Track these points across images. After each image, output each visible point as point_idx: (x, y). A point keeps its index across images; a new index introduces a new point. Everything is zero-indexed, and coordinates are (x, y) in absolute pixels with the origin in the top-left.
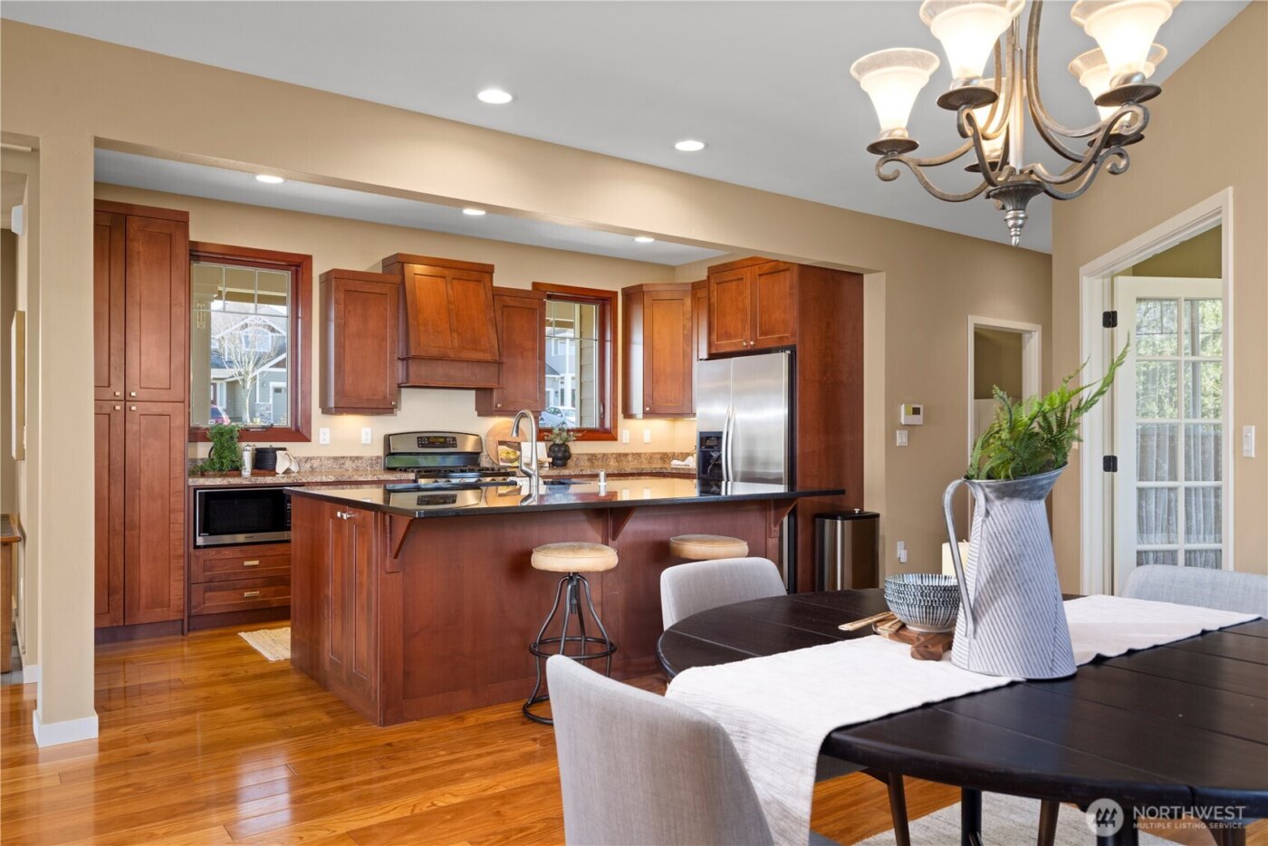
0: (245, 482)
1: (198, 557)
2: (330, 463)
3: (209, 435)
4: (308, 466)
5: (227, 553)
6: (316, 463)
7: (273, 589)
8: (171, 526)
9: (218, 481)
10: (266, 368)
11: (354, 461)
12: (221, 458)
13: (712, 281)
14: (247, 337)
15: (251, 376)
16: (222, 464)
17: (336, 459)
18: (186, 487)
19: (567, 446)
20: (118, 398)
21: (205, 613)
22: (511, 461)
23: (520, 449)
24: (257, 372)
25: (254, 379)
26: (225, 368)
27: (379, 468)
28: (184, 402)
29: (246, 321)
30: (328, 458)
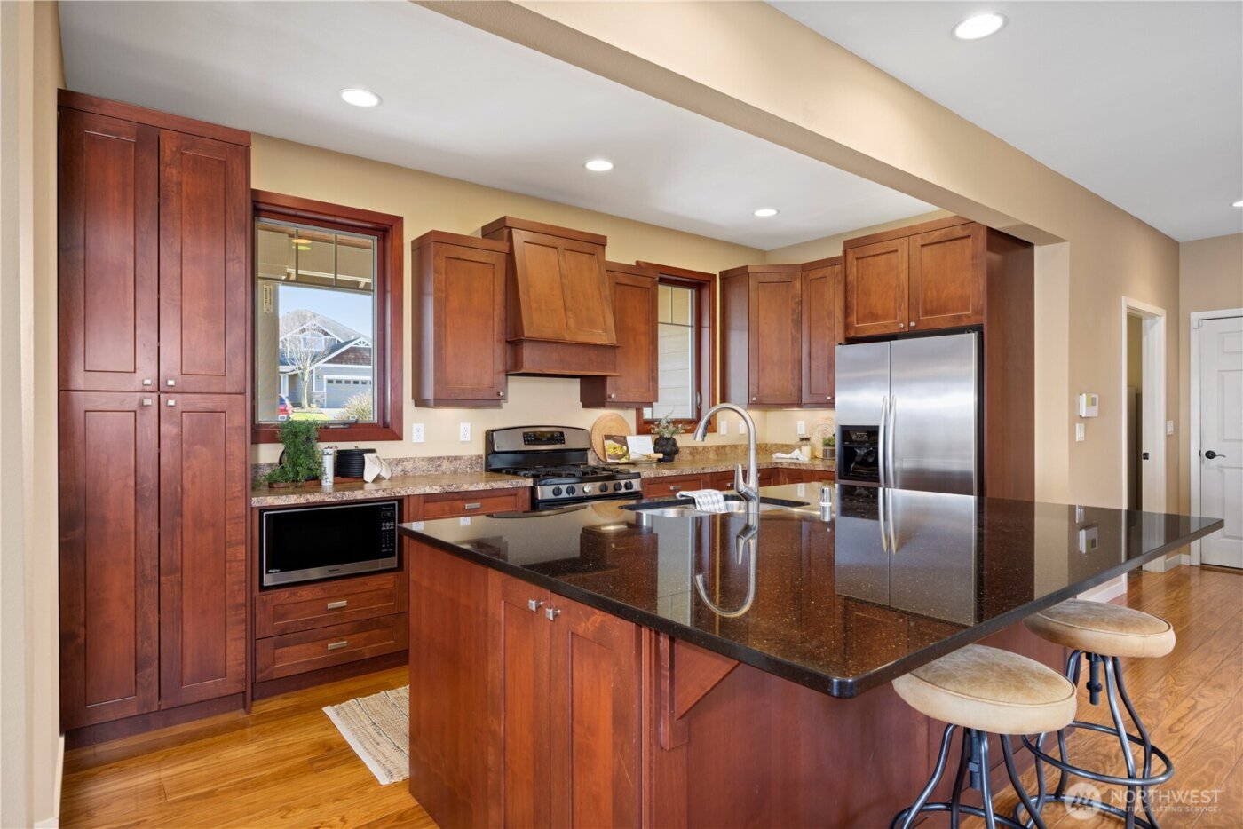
0: (328, 499)
1: (265, 603)
2: (424, 466)
3: (279, 435)
4: (399, 469)
5: (305, 593)
6: (409, 466)
7: (365, 634)
8: (228, 564)
9: (293, 500)
10: (320, 364)
11: (451, 462)
12: (295, 465)
13: (850, 256)
14: (305, 339)
15: (308, 370)
16: (297, 473)
17: (431, 460)
18: (249, 509)
19: (674, 439)
20: (148, 388)
21: (275, 677)
22: (619, 457)
23: (626, 444)
24: (313, 367)
25: (311, 372)
26: (288, 365)
27: (480, 468)
28: (243, 393)
29: (305, 326)
30: (423, 459)
